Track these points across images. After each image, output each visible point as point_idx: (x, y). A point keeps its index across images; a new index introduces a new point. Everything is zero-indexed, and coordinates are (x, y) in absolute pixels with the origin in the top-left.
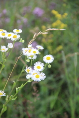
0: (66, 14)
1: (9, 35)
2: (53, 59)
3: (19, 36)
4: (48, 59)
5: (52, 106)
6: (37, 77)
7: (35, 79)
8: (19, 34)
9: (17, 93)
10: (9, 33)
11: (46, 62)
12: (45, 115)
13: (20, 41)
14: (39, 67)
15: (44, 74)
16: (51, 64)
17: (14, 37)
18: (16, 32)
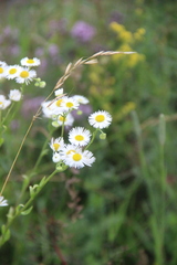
0: (142, 31)
1: (12, 72)
2: (110, 120)
3: (33, 74)
4: (100, 120)
5: (112, 237)
6: (77, 159)
7: (71, 162)
8: (32, 68)
9: (32, 199)
10: (11, 67)
11: (96, 126)
12: (98, 257)
13: (37, 84)
14: (80, 138)
15: (91, 154)
16: (105, 130)
17: (22, 76)
18: (27, 65)
